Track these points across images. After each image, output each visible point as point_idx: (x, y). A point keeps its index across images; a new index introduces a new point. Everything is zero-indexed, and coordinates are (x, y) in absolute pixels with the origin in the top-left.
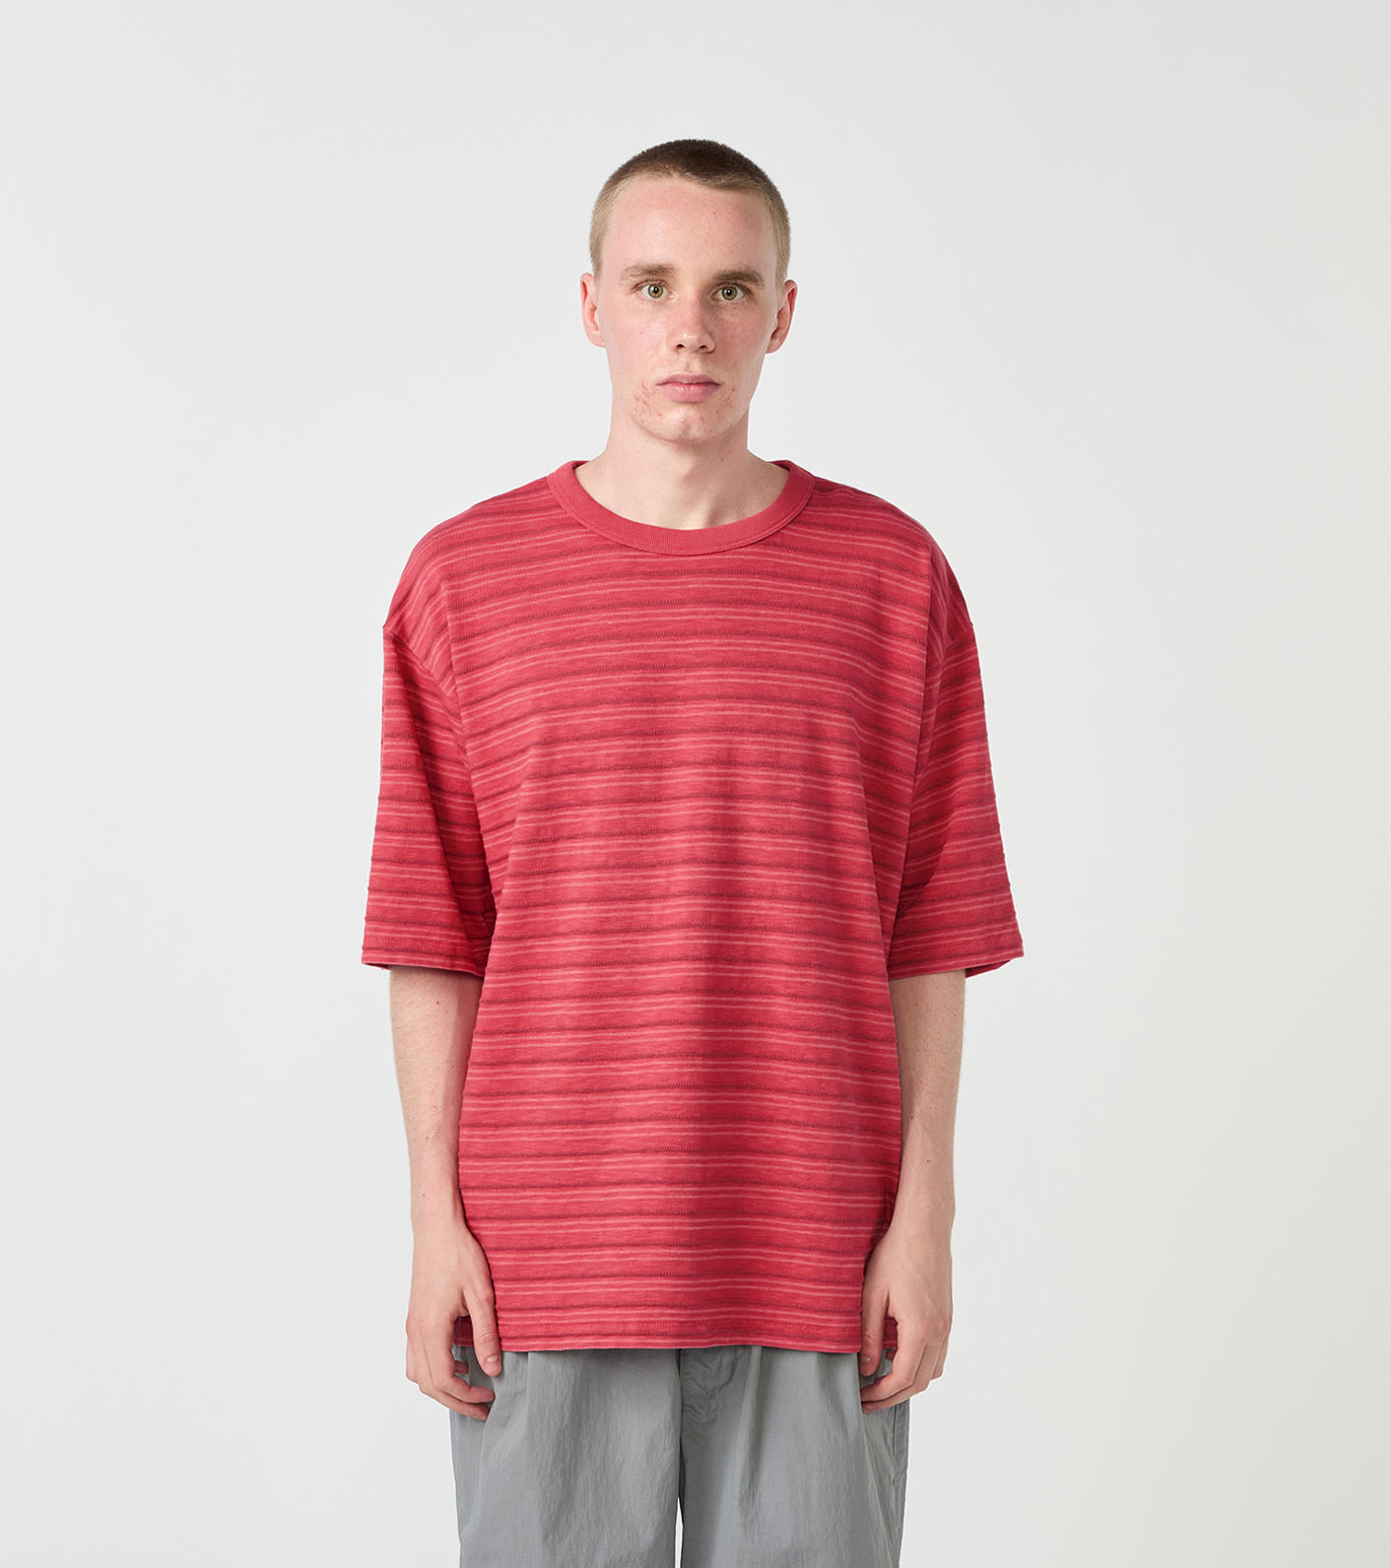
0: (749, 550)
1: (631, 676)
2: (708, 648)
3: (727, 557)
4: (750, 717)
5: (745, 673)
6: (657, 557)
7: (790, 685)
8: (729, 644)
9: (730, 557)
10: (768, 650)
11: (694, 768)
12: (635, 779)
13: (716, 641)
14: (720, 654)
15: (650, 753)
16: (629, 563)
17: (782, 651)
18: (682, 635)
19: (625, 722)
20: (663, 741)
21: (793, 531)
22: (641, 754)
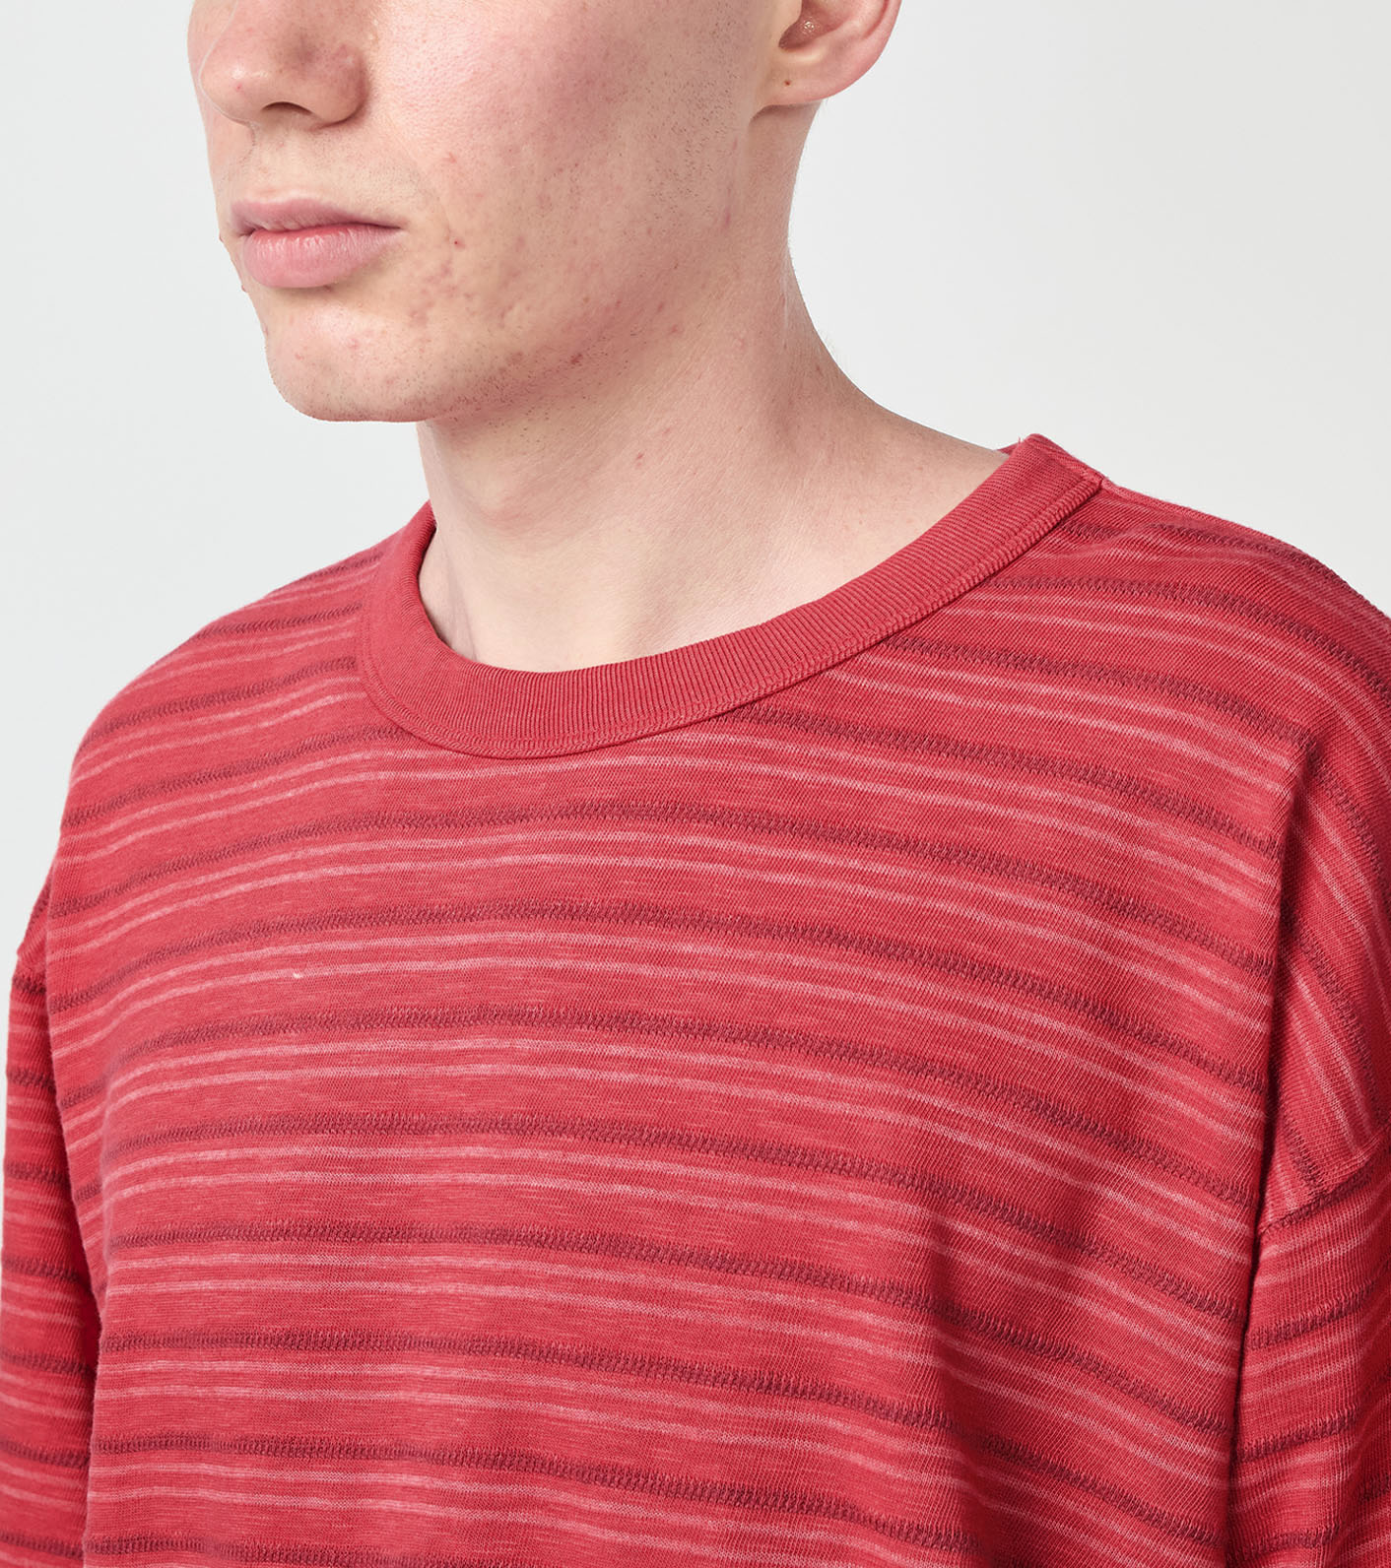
0: (700, 736)
1: (298, 1150)
2: (502, 1069)
3: (637, 760)
4: (568, 1309)
5: (581, 1158)
6: (457, 765)
7: (712, 1203)
8: (561, 1058)
10: (666, 1081)
12: (282, 1489)
13: (524, 1045)
14: (521, 1090)
15: (329, 1406)
16: (389, 787)
17: (712, 1087)
18: (448, 1020)
19: (266, 1299)
20: (367, 1369)
21: (873, 674)
22: (305, 1409)
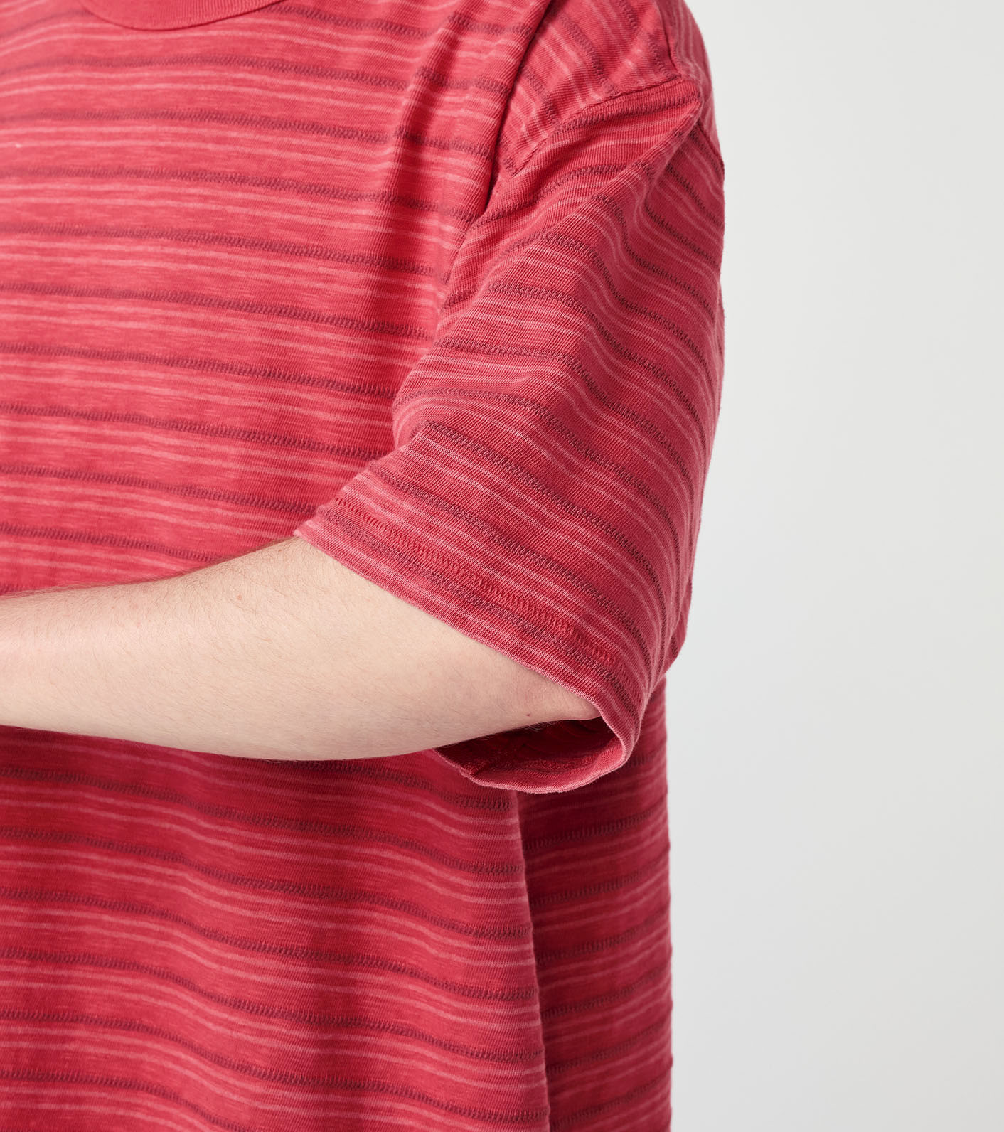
0: (249, 20)
3: (210, 33)
5: (171, 250)
6: (117, 33)
7: (242, 274)
9: (223, 33)
10: (219, 208)
11: (76, 423)
16: (78, 42)
